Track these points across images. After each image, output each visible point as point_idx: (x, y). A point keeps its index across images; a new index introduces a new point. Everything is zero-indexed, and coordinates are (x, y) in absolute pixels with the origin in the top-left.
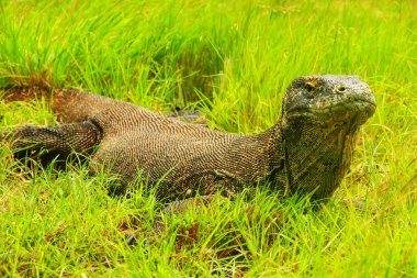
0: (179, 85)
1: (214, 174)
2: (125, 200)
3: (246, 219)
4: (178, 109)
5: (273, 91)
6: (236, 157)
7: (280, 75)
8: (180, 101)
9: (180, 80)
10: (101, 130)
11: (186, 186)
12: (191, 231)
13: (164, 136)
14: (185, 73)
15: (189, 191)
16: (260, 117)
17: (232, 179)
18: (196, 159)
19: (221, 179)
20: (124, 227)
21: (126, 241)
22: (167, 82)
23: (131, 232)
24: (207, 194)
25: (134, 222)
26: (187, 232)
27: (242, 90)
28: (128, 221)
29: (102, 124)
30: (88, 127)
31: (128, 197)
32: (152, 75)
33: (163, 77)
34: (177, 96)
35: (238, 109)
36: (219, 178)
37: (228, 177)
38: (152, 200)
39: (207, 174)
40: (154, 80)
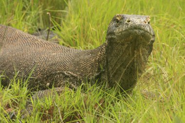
0: (41, 16)
1: (64, 74)
2: (8, 90)
3: (83, 103)
4: (40, 30)
5: (98, 21)
6: (78, 64)
7: (103, 11)
8: (41, 25)
9: (41, 12)
11: (46, 80)
12: (49, 110)
14: (44, 8)
15: (48, 84)
16: (91, 37)
17: (75, 77)
18: (52, 65)
19: (68, 77)
20: (8, 106)
21: (9, 117)
22: (33, 13)
23: (12, 110)
24: (59, 86)
25: (14, 103)
26: (47, 112)
27: (80, 20)
28: (10, 102)
31: (10, 88)
32: (24, 9)
33: (31, 10)
34: (39, 21)
35: (77, 32)
36: (67, 77)
37: (72, 76)
38: (25, 90)
39: (59, 74)
40: (25, 12)
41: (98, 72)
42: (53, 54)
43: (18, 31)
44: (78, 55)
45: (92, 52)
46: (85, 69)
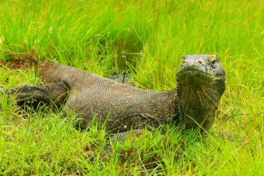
0: (116, 59)
1: (141, 116)
2: (87, 133)
3: (162, 144)
4: (115, 74)
5: (174, 63)
6: (154, 106)
7: (179, 53)
8: (116, 69)
9: (116, 56)
10: (70, 88)
11: (124, 123)
12: (128, 152)
13: (109, 92)
14: (119, 52)
15: (125, 127)
16: (167, 80)
17: (152, 119)
18: (130, 107)
19: (146, 119)
20: (87, 149)
21: (88, 159)
22: (109, 57)
23: (91, 153)
24: (137, 128)
25: (93, 146)
26: (126, 153)
27: (155, 63)
28: (89, 145)
29: (70, 84)
30: (61, 85)
31: (88, 131)
32: (100, 53)
33: (106, 54)
34: (114, 66)
35: (153, 74)
36: (144, 119)
37: (150, 118)
38: (103, 133)
39: (136, 116)
40: (101, 56)
41: (175, 113)
42: (130, 96)
43: (94, 75)
44: (155, 96)
45: (169, 94)
46: (163, 111)
